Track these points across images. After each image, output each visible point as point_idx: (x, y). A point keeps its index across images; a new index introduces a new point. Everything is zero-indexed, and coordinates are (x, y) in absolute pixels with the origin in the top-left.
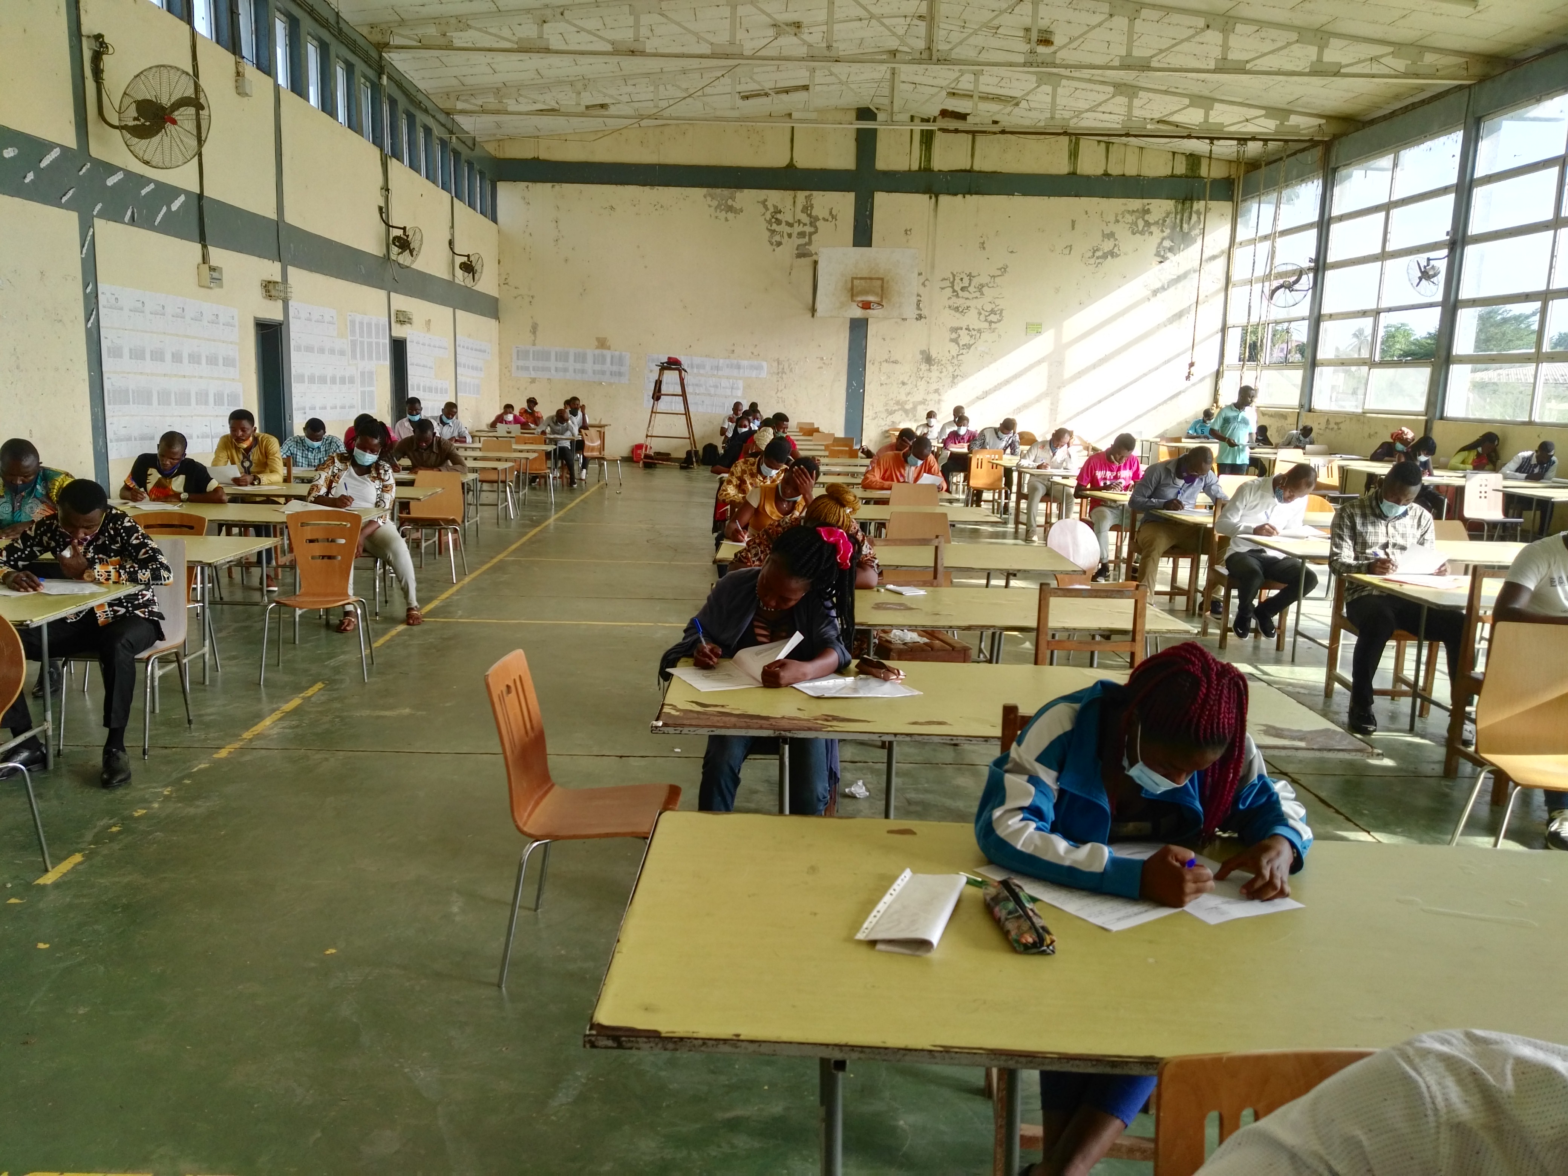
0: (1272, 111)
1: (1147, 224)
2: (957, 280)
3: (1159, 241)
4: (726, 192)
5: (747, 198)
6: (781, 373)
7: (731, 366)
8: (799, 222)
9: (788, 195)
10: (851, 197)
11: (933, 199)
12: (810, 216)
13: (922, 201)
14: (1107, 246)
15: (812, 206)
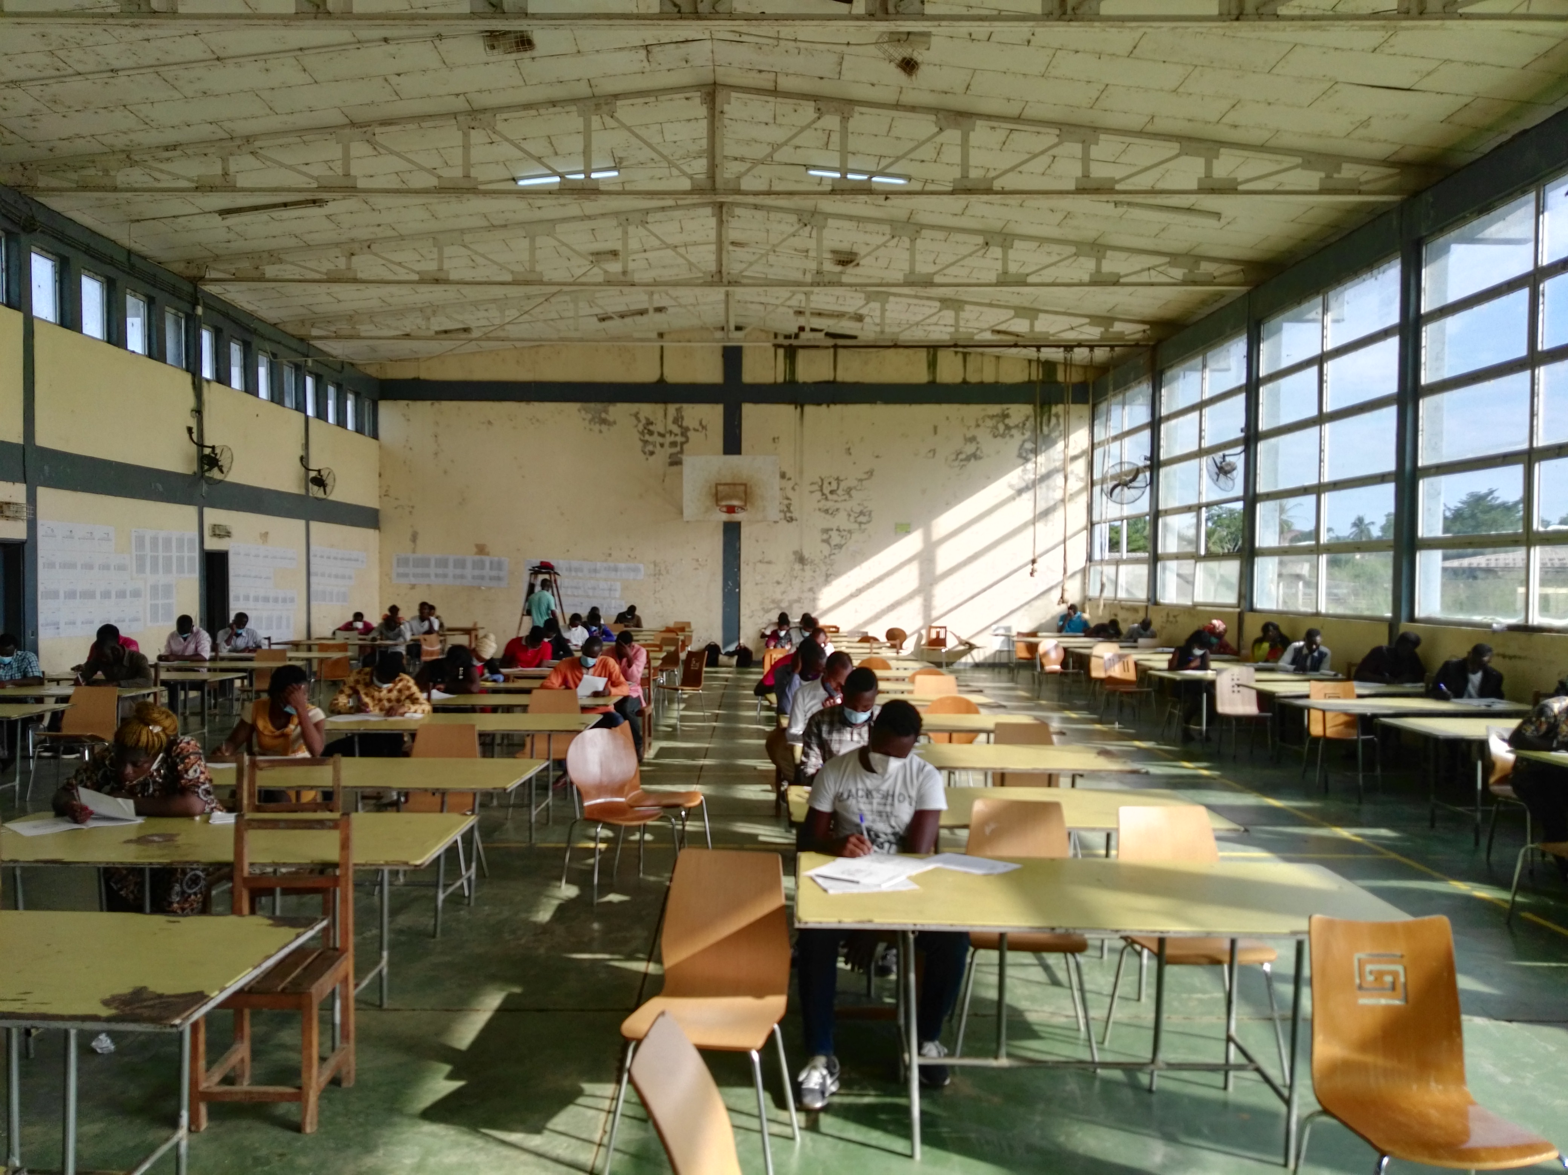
0: (1095, 319)
1: (1008, 428)
2: (826, 484)
3: (1020, 443)
4: (599, 406)
5: (620, 411)
6: (657, 574)
7: (609, 569)
8: (671, 432)
9: (659, 408)
10: (719, 409)
11: (799, 409)
12: (681, 426)
13: (787, 412)
14: (970, 449)
15: (682, 418)
